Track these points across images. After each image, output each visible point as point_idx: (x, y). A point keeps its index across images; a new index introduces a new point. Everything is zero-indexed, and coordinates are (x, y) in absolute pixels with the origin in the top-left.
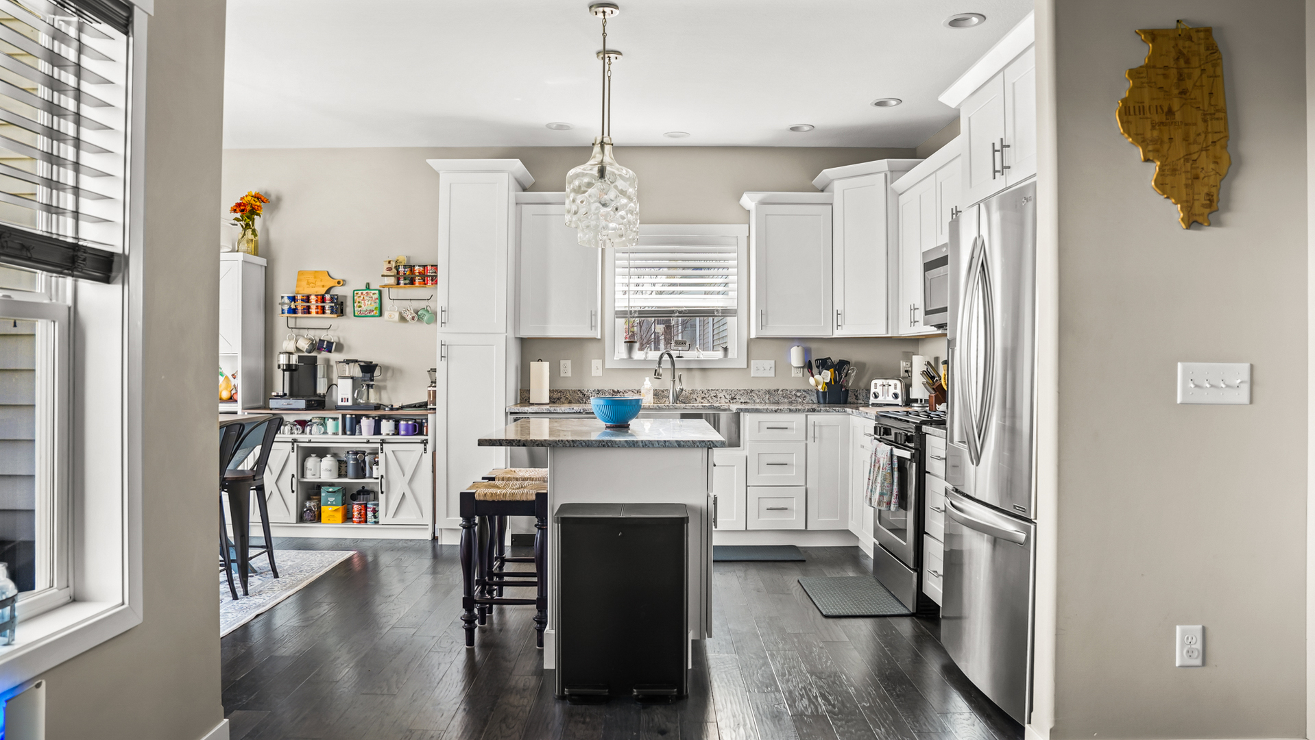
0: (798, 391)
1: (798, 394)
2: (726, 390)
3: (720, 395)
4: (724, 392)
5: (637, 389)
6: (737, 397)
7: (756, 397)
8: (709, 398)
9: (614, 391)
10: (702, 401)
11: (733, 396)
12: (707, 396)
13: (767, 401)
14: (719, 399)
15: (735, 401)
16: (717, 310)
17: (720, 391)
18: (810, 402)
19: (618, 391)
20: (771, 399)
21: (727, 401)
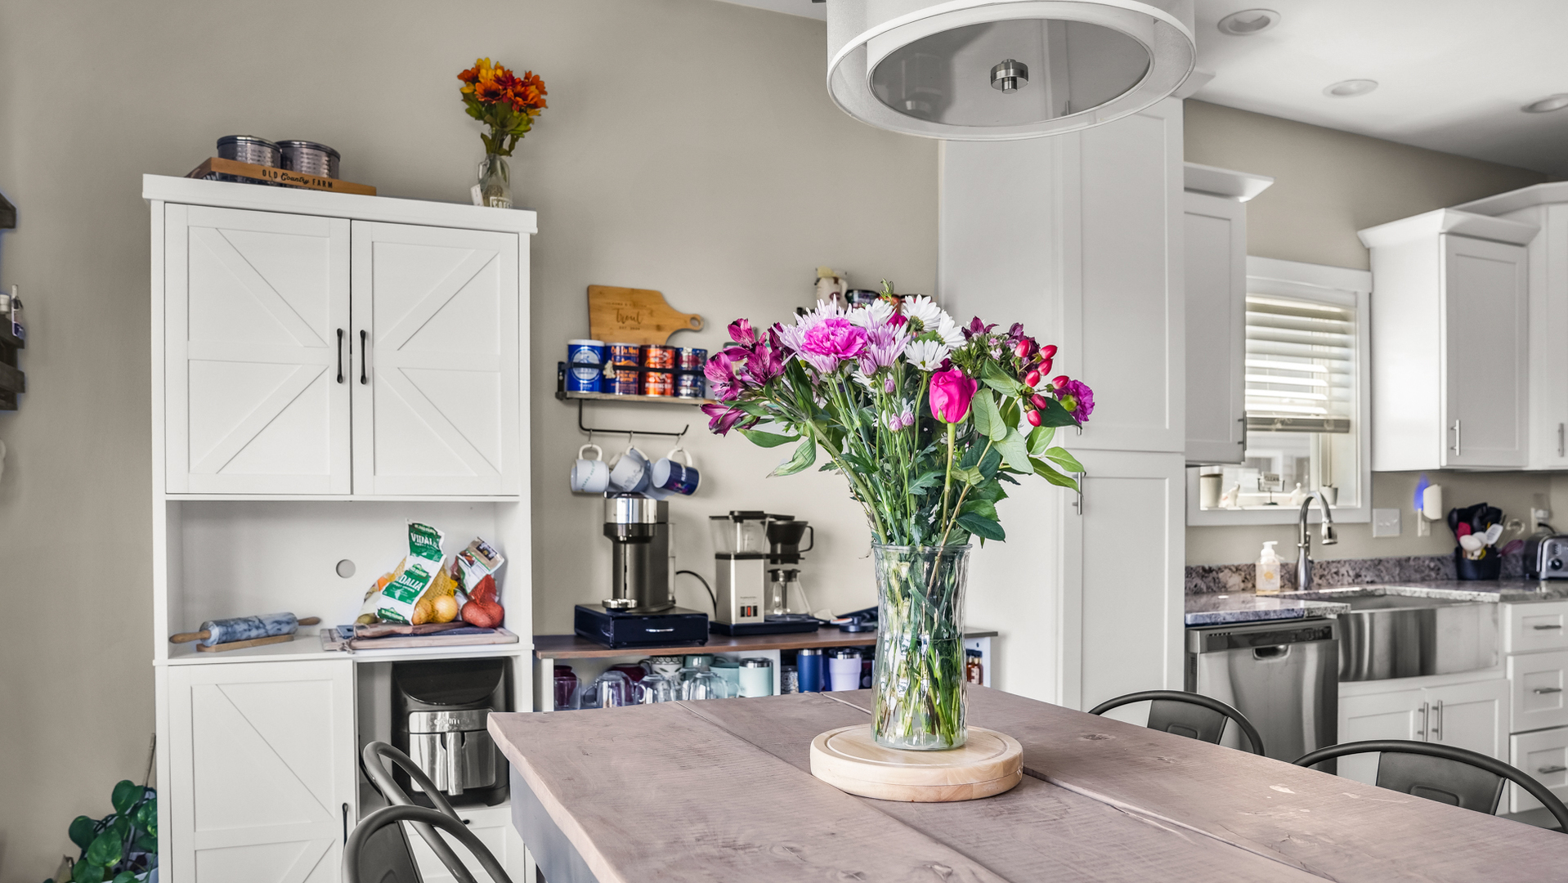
0: (1432, 559)
1: (1432, 565)
2: (1350, 561)
3: (1343, 571)
4: (1347, 565)
5: (1236, 563)
6: (1363, 573)
7: (1384, 571)
8: (1329, 577)
9: (1204, 569)
10: (1320, 582)
11: (1358, 570)
12: (1326, 573)
13: (1397, 579)
14: (1341, 577)
15: (1359, 580)
16: (1328, 421)
17: (1342, 563)
18: (1445, 577)
19: (1210, 568)
20: (1402, 575)
21: (1351, 581)
